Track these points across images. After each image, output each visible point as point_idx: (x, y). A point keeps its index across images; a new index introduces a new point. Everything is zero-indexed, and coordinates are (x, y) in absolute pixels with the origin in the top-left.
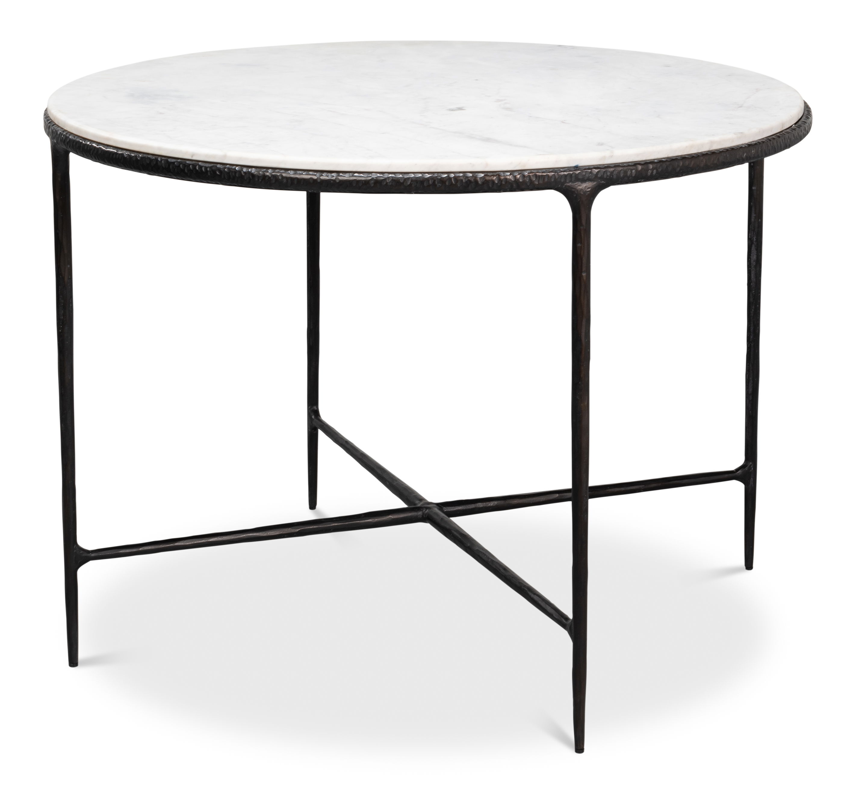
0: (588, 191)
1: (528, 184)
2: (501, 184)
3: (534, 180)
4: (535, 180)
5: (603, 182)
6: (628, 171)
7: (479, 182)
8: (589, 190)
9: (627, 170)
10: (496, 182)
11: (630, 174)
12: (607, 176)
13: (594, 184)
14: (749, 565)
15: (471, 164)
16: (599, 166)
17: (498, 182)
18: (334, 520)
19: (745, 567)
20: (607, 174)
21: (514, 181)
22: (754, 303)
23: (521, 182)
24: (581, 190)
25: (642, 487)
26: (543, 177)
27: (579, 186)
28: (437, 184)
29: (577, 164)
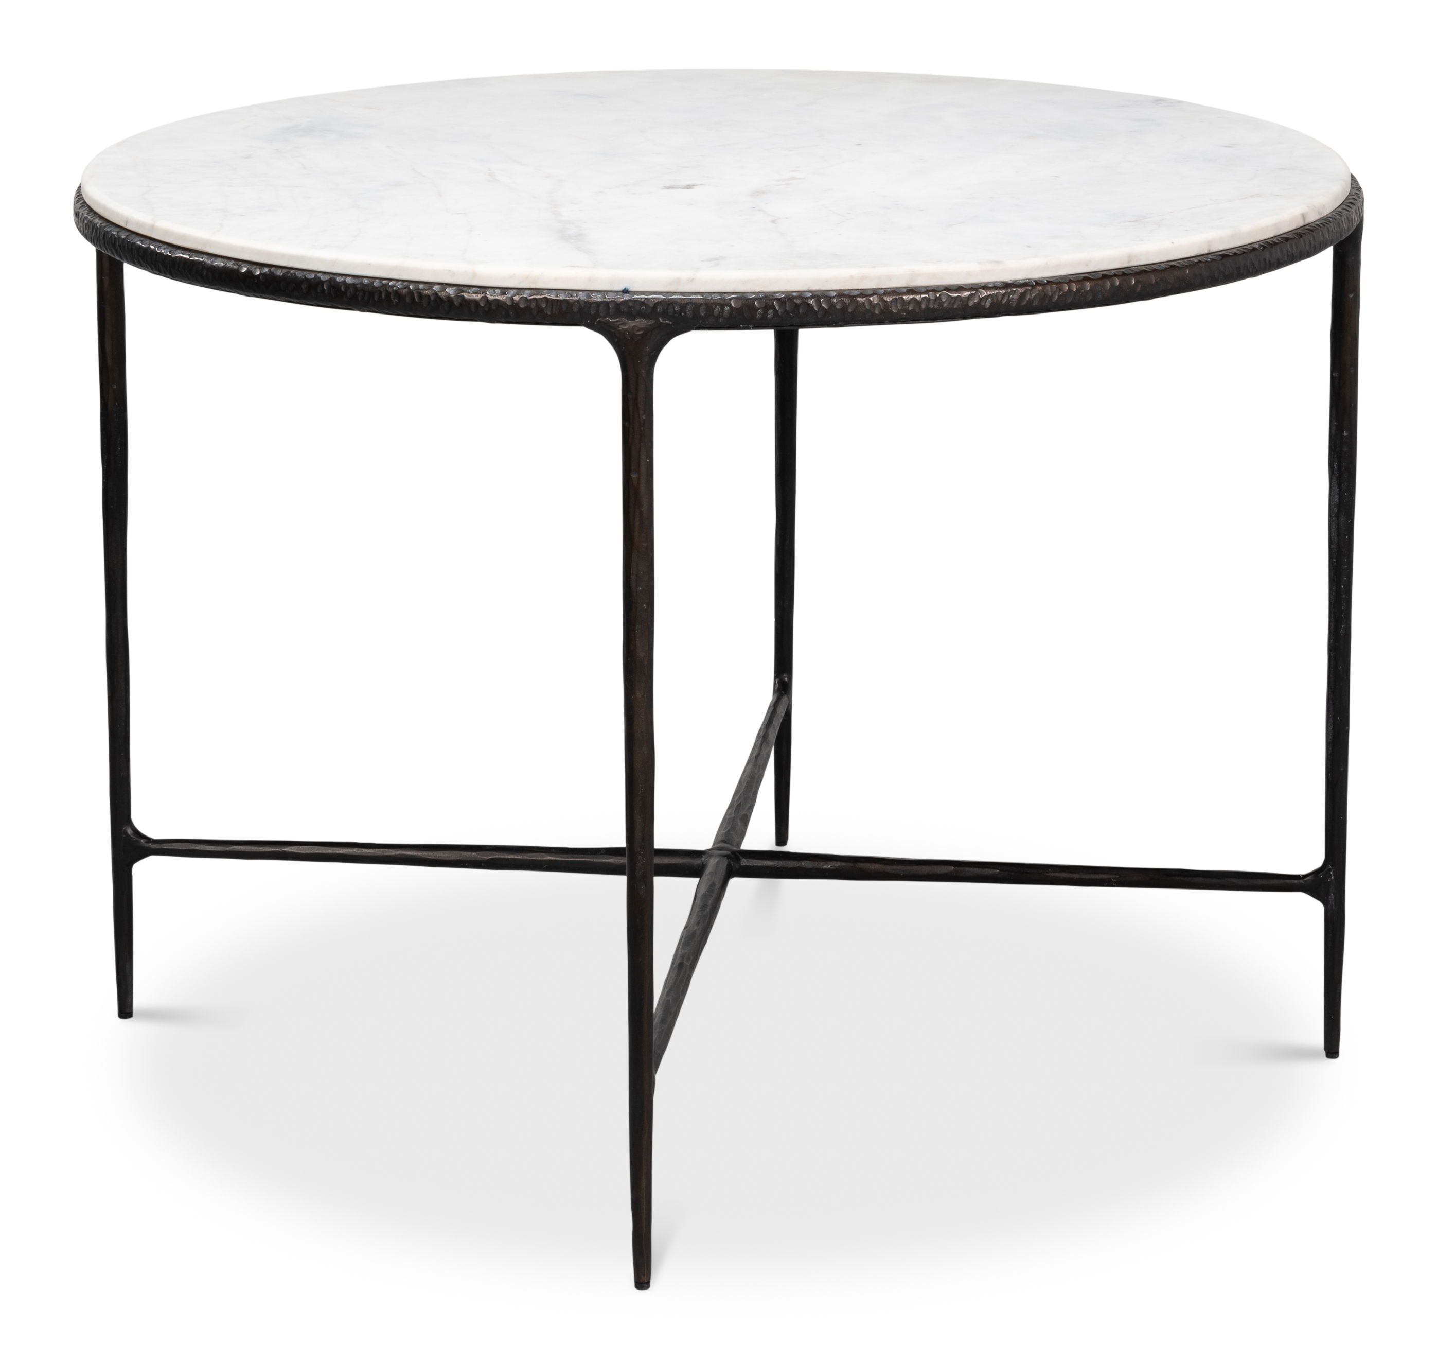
0: (639, 335)
1: (535, 313)
2: (490, 309)
3: (544, 307)
4: (546, 307)
5: (668, 322)
6: (716, 307)
7: (455, 303)
8: (641, 332)
9: (714, 306)
10: (482, 305)
11: (719, 313)
12: (675, 312)
13: (650, 323)
14: (1332, 1049)
15: (450, 271)
17: (485, 305)
18: (553, 850)
19: (1324, 1053)
20: (674, 308)
21: (510, 306)
23: (522, 309)
24: (626, 330)
25: (1114, 878)
26: (559, 304)
27: (624, 324)
28: (392, 299)
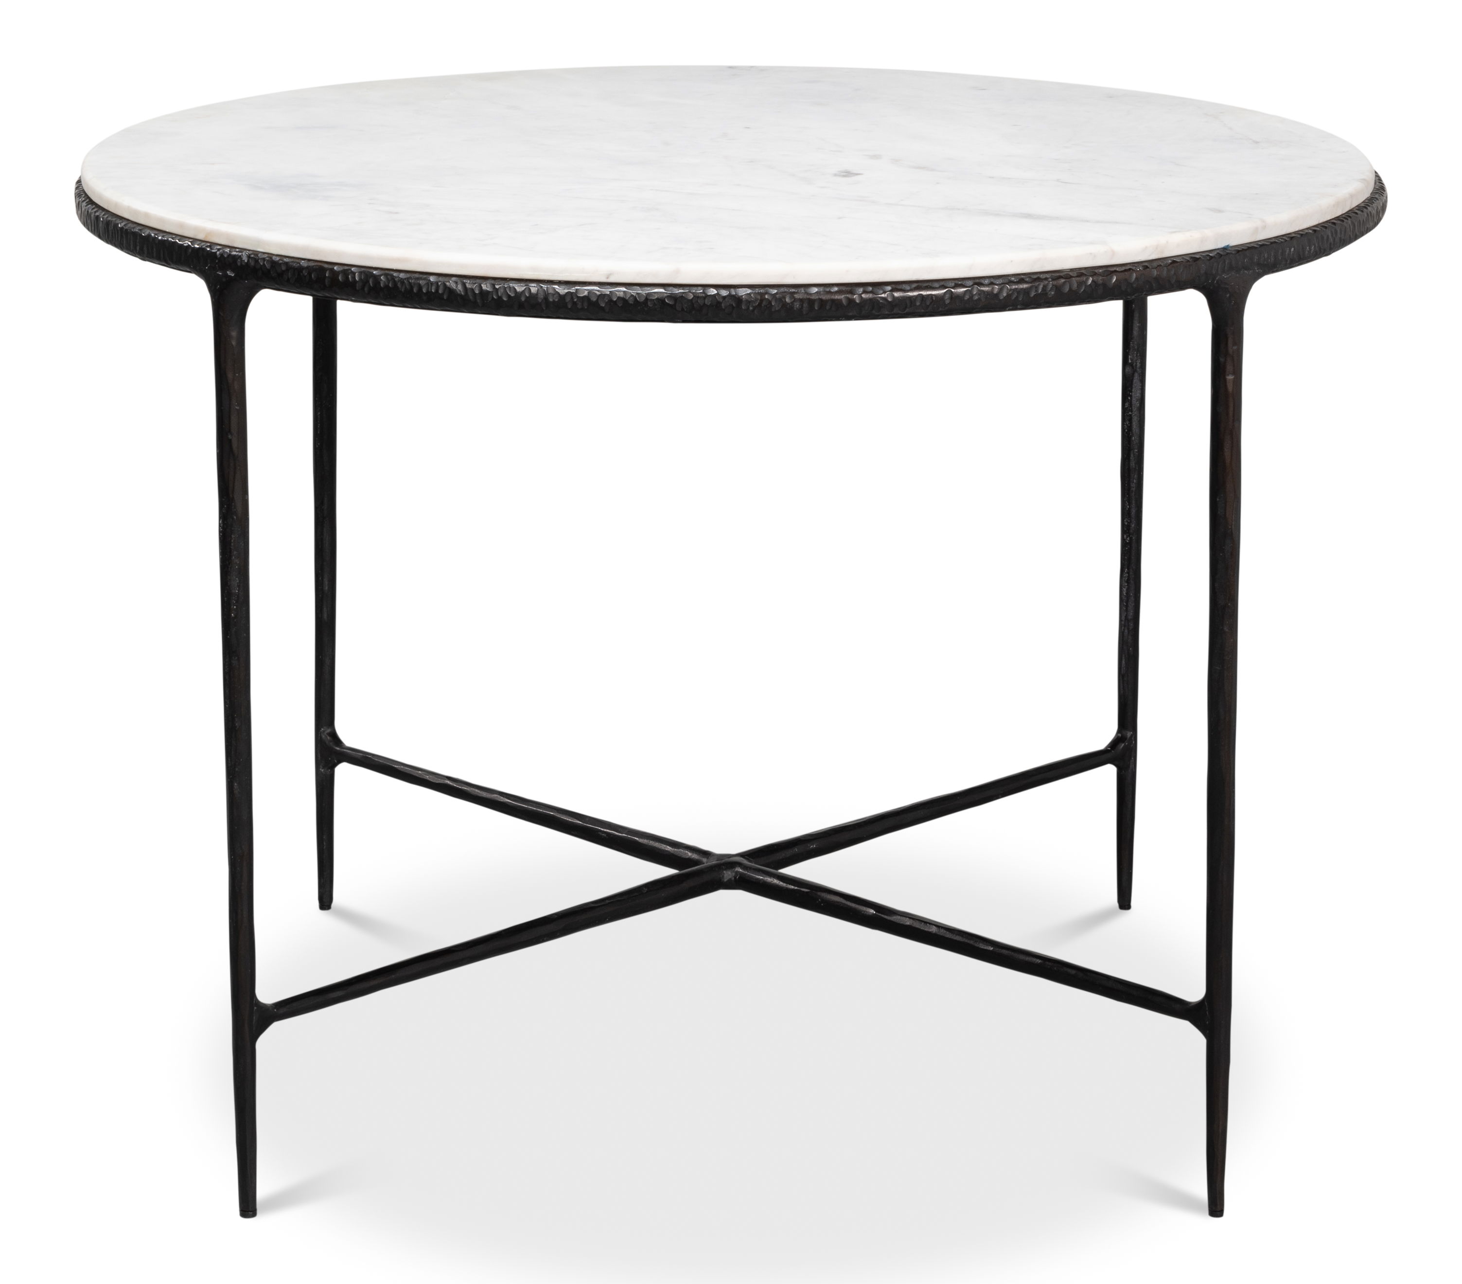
16: (1252, 245)
19: (1119, 907)
22: (1137, 468)
29: (1227, 244)
